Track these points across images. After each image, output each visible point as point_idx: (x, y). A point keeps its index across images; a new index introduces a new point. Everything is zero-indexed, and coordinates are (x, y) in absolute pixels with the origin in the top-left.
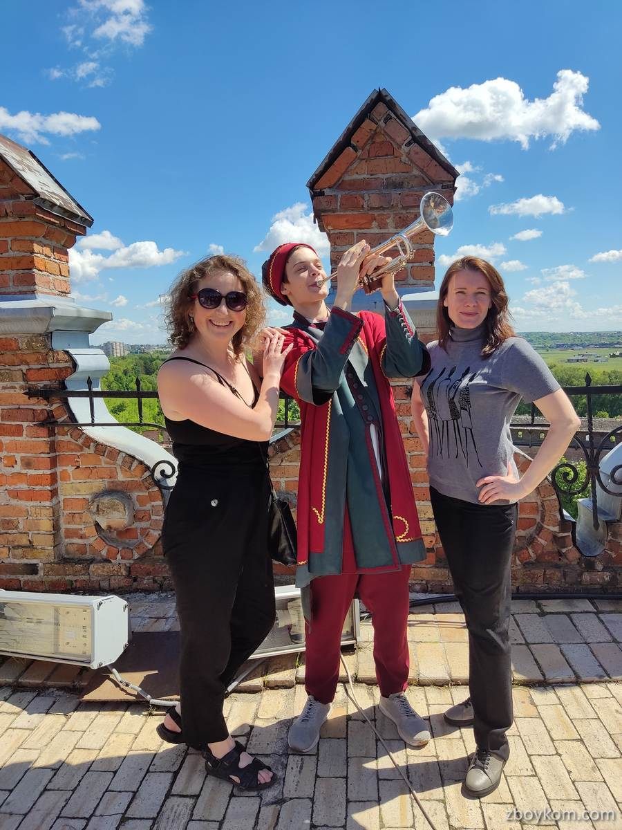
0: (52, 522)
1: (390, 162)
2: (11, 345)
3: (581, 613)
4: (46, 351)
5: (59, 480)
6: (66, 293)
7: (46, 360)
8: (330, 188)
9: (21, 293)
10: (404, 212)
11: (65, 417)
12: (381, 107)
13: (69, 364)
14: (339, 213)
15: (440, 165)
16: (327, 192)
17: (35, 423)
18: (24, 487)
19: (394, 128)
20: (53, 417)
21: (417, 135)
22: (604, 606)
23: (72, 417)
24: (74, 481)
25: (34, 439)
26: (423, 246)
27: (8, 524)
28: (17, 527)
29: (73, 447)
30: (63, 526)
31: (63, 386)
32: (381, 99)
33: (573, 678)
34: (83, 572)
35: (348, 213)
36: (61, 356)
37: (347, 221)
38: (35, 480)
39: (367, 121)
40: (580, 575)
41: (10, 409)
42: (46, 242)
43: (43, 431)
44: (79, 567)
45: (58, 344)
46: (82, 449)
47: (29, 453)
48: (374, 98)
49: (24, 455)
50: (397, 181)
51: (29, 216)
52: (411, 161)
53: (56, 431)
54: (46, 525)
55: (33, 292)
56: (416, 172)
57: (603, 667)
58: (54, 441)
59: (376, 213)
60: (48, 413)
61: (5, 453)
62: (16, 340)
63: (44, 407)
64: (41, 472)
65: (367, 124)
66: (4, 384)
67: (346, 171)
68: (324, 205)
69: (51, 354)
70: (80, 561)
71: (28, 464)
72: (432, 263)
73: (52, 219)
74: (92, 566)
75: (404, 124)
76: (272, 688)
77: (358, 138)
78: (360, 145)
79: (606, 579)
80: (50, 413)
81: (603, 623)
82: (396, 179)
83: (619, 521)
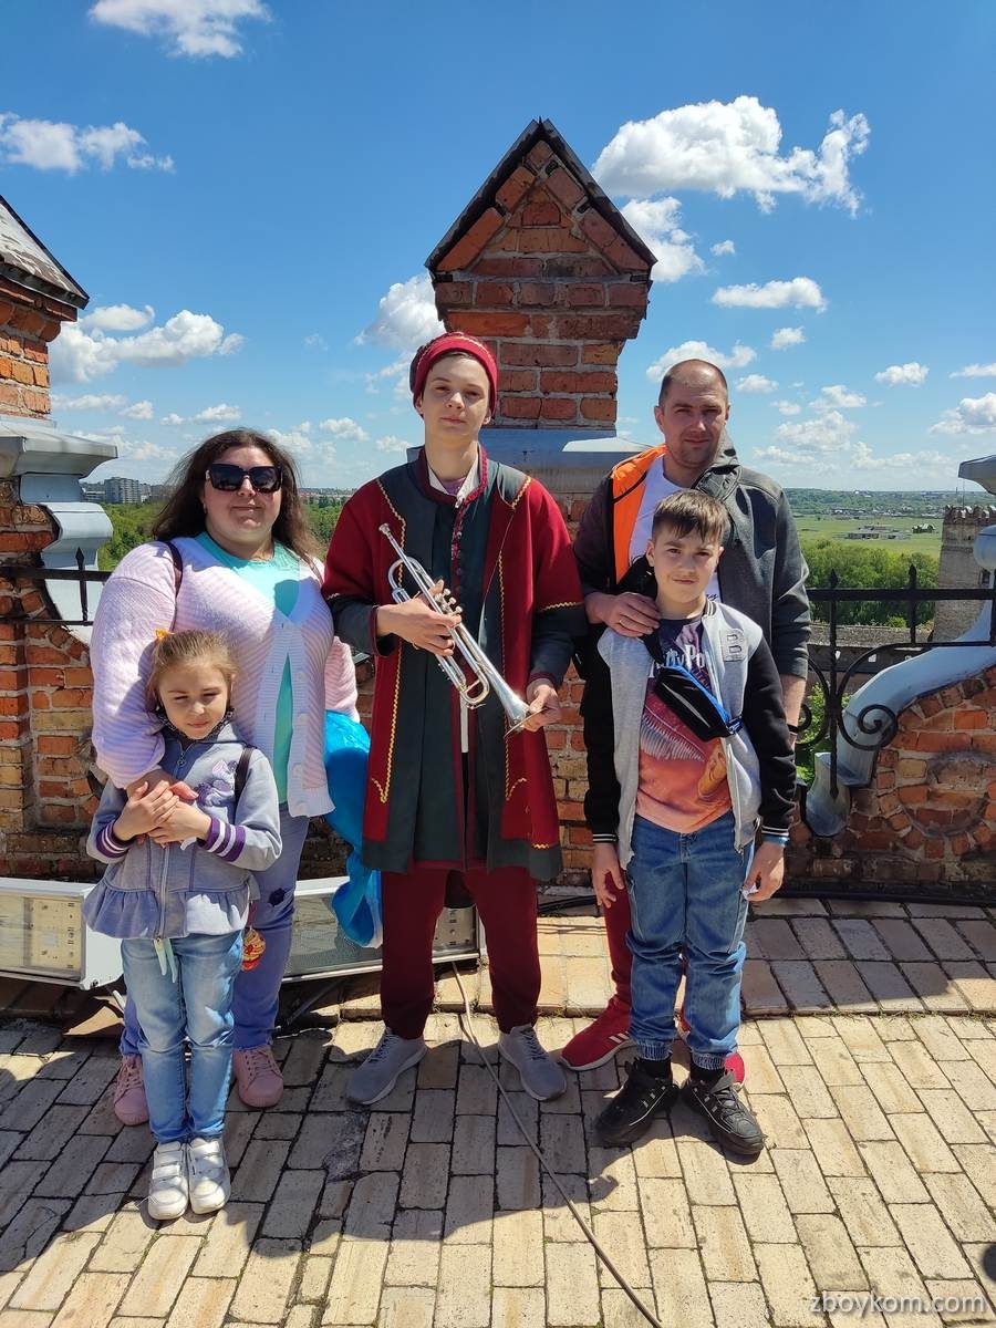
0: (20, 770)
1: (554, 235)
3: (807, 917)
4: (12, 505)
5: (31, 706)
6: (43, 413)
7: (10, 519)
8: (461, 269)
10: (573, 313)
11: (42, 609)
12: (542, 149)
13: (48, 527)
14: (474, 310)
15: (629, 244)
16: (457, 276)
19: (560, 183)
20: (22, 608)
21: (595, 196)
22: (841, 908)
23: (52, 610)
24: (55, 709)
26: (601, 368)
29: (53, 656)
30: (38, 777)
31: (37, 560)
32: (541, 134)
33: (785, 1008)
34: (69, 848)
35: (488, 311)
36: (35, 514)
37: (486, 323)
39: (521, 169)
40: (810, 863)
42: (12, 331)
43: (6, 631)
44: (62, 840)
45: (28, 495)
46: (66, 659)
48: (531, 133)
50: (565, 265)
52: (587, 235)
53: (27, 631)
54: (11, 775)
56: (593, 253)
57: (828, 995)
58: (23, 647)
59: (531, 313)
60: (14, 603)
63: (8, 593)
64: (3, 694)
65: (521, 176)
67: (487, 246)
68: (452, 298)
69: (18, 509)
70: (63, 832)
72: (613, 394)
73: (23, 297)
75: (577, 177)
76: (352, 1020)
77: (505, 195)
78: (509, 205)
79: (847, 869)
80: (17, 603)
81: (837, 932)
82: (562, 262)
83: (869, 786)
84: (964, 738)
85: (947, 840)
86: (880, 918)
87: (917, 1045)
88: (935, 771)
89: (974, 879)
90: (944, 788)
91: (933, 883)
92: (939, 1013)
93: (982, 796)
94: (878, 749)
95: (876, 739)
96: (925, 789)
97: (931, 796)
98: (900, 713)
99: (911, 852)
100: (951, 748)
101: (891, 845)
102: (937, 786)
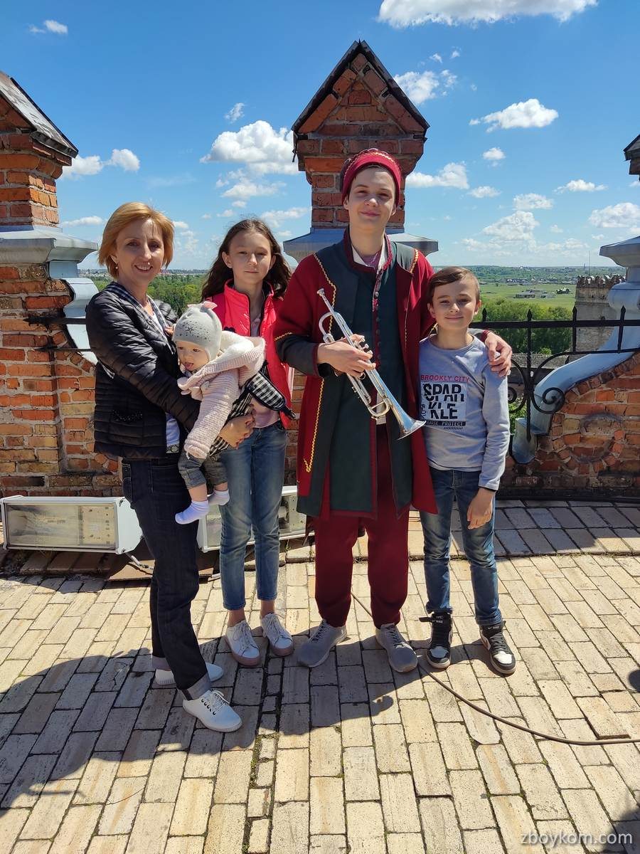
0: (56, 438)
1: (367, 110)
2: (11, 274)
3: (513, 508)
4: (44, 280)
5: (59, 401)
6: (56, 223)
7: (44, 288)
8: (313, 132)
9: (18, 223)
11: (65, 342)
12: (361, 59)
13: (67, 293)
14: (320, 157)
15: (413, 116)
16: (310, 136)
17: (36, 348)
18: (27, 407)
19: (372, 78)
20: (53, 342)
21: (392, 87)
22: (531, 503)
23: (72, 343)
24: (74, 402)
25: (35, 363)
27: (13, 441)
28: (22, 444)
29: (72, 371)
30: (66, 443)
31: (61, 313)
32: (360, 50)
34: (87, 483)
35: (329, 157)
36: (59, 285)
37: (327, 165)
38: (39, 401)
39: (348, 70)
41: (12, 335)
42: (38, 173)
43: (44, 356)
44: (83, 479)
45: (55, 274)
46: (80, 372)
47: (31, 376)
48: (354, 49)
49: (27, 378)
51: (24, 149)
52: (387, 110)
53: (55, 356)
54: (50, 441)
55: (30, 223)
56: (390, 121)
57: (527, 545)
58: (54, 365)
60: (48, 339)
61: (7, 376)
62: (16, 269)
63: (44, 334)
64: (43, 393)
65: (348, 74)
66: (5, 311)
67: (328, 117)
68: (308, 149)
69: (49, 282)
70: (83, 474)
71: (30, 386)
73: (45, 152)
74: (94, 478)
75: (382, 75)
77: (339, 86)
78: (341, 92)
79: (535, 482)
80: (50, 339)
81: (530, 515)
82: (373, 127)
83: (547, 435)
84: (601, 406)
85: (591, 464)
86: (554, 507)
87: (577, 569)
88: (585, 426)
89: (606, 485)
90: (589, 434)
91: (583, 489)
92: (589, 553)
93: (611, 439)
94: (553, 413)
95: (552, 407)
96: (579, 436)
97: (582, 440)
98: (566, 392)
99: (571, 471)
100: (593, 412)
101: (559, 468)
102: (586, 434)
